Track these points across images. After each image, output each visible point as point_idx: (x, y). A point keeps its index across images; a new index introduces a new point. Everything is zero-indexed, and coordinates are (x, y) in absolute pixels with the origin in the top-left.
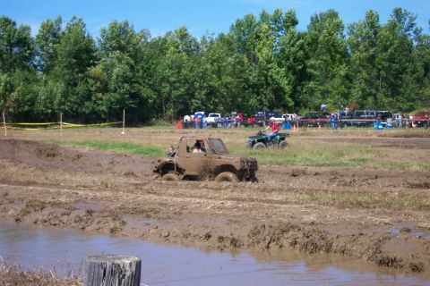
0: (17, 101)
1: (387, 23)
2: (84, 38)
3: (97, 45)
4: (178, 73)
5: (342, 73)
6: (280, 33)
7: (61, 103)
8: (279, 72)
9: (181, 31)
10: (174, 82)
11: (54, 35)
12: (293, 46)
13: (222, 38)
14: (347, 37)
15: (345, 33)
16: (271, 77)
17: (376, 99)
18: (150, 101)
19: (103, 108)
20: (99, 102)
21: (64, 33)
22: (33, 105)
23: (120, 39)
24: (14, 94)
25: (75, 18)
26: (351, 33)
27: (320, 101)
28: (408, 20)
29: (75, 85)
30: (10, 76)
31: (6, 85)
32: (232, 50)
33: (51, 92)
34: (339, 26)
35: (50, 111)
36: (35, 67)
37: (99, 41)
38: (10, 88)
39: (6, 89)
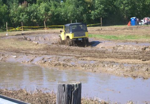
0: (51, 15)
7: (71, 16)
22: (58, 17)
24: (50, 13)
29: (78, 7)
31: (45, 9)
33: (67, 10)
35: (66, 20)
38: (47, 10)
39: (46, 11)
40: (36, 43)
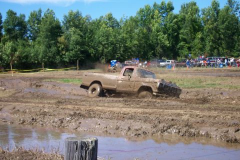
0: (18, 57)
1: (223, 8)
2: (54, 21)
3: (62, 24)
4: (107, 39)
5: (199, 37)
6: (164, 15)
7: (43, 57)
8: (163, 37)
9: (109, 15)
10: (105, 44)
11: (38, 20)
12: (171, 22)
13: (131, 18)
14: (201, 16)
15: (200, 14)
16: (160, 39)
17: (218, 50)
18: (92, 55)
19: (67, 60)
20: (64, 56)
21: (42, 18)
22: (27, 59)
23: (75, 20)
24: (17, 53)
25: (48, 10)
26: (204, 14)
27: (187, 52)
28: (235, 6)
29: (50, 47)
30: (14, 43)
31: (12, 48)
32: (137, 25)
33: (37, 51)
34: (197, 10)
35: (36, 62)
36: (28, 37)
37: (63, 22)
38: (14, 50)
39: (12, 51)
40: (3, 89)
